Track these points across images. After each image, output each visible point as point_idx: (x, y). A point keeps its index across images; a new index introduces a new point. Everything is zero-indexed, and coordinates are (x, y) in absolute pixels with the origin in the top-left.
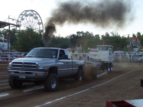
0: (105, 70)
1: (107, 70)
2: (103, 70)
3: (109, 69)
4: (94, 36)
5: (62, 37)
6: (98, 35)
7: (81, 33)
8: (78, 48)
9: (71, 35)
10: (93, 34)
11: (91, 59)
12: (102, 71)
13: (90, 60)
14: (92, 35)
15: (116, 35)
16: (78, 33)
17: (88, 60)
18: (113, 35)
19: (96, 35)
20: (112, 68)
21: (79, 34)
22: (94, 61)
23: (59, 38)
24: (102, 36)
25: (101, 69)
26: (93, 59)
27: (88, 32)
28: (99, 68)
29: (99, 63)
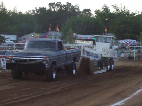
0: (104, 67)
1: (106, 67)
2: (102, 68)
3: (109, 67)
4: (81, 12)
5: (20, 13)
6: (88, 10)
7: (57, 5)
8: (54, 34)
9: (36, 8)
10: (79, 7)
11: (86, 52)
12: (100, 68)
13: (85, 54)
14: (78, 9)
15: (121, 10)
16: (51, 4)
17: (84, 53)
18: (117, 10)
19: (85, 11)
20: (113, 66)
21: (54, 8)
22: (90, 55)
23: (14, 14)
24: (97, 12)
25: (98, 66)
26: (89, 52)
27: (69, 4)
28: (96, 65)
29: (96, 59)
